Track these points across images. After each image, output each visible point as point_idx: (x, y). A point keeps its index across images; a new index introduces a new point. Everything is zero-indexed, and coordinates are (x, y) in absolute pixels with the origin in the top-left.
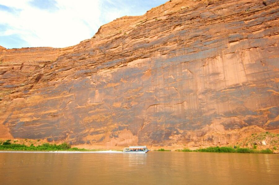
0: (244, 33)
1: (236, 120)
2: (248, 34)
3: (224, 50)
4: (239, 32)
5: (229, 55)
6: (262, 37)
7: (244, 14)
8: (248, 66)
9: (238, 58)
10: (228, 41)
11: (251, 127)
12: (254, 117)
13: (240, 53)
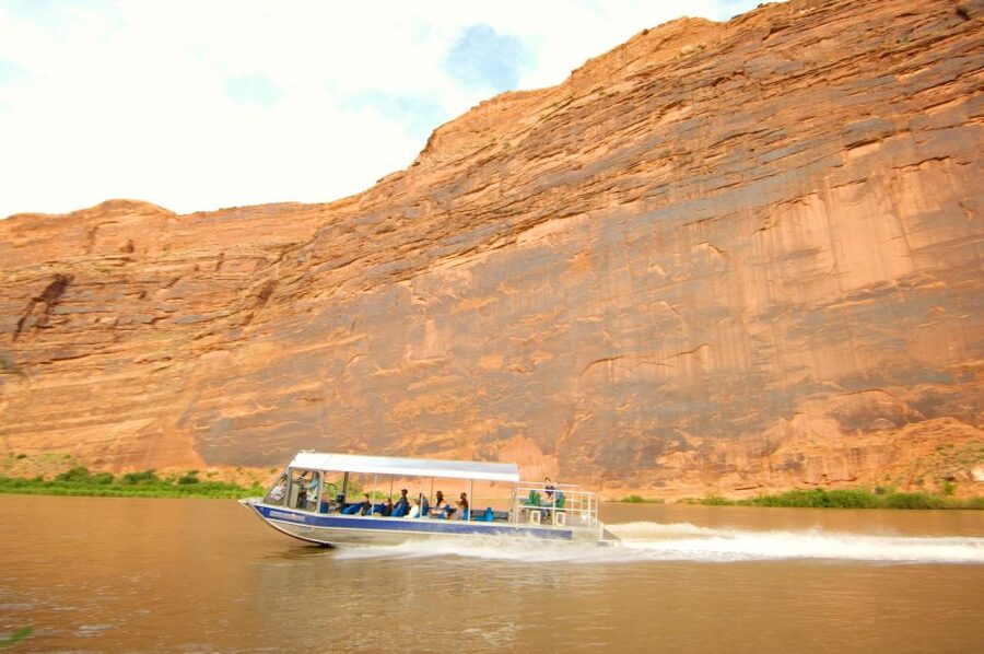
0: (895, 115)
1: (880, 402)
2: (911, 116)
3: (832, 175)
4: (879, 111)
5: (847, 191)
6: (962, 124)
7: (894, 53)
8: (917, 222)
9: (880, 195)
10: (841, 143)
11: (934, 423)
12: (941, 389)
13: (887, 182)
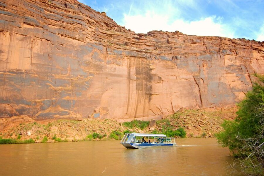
0: (41, 21)
2: (45, 24)
3: (16, 29)
4: (37, 17)
5: (19, 36)
6: (56, 34)
7: (46, 3)
8: (36, 55)
9: (29, 43)
10: (23, 20)
11: (21, 116)
12: (27, 107)
13: (32, 39)
